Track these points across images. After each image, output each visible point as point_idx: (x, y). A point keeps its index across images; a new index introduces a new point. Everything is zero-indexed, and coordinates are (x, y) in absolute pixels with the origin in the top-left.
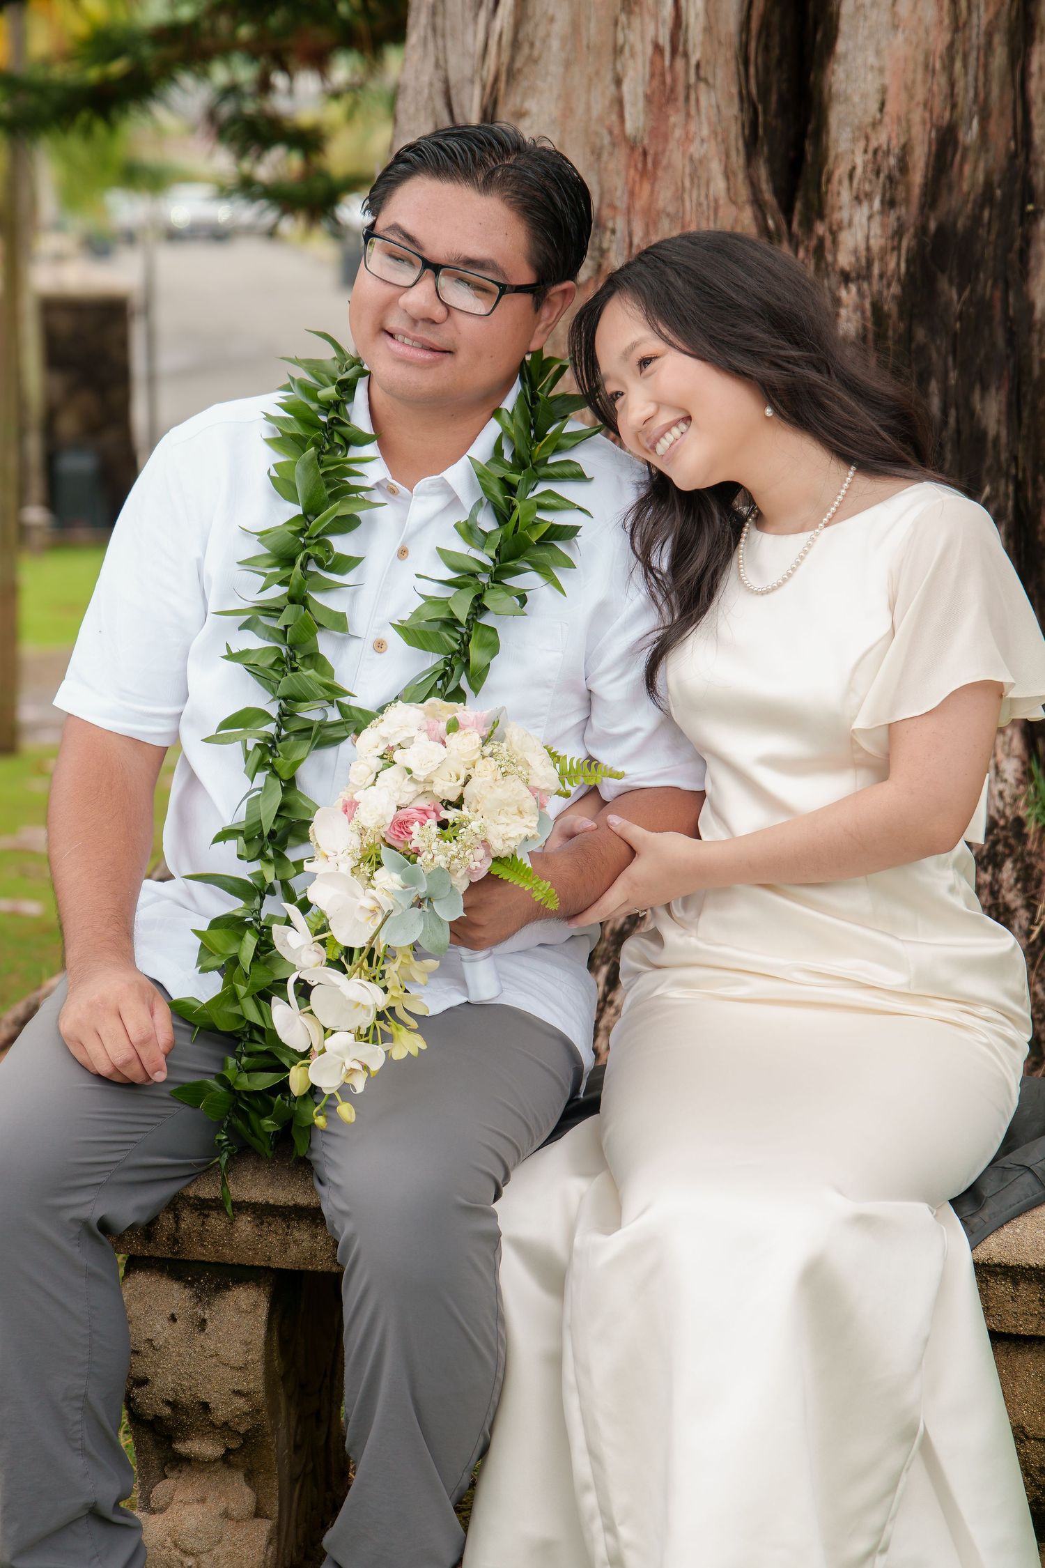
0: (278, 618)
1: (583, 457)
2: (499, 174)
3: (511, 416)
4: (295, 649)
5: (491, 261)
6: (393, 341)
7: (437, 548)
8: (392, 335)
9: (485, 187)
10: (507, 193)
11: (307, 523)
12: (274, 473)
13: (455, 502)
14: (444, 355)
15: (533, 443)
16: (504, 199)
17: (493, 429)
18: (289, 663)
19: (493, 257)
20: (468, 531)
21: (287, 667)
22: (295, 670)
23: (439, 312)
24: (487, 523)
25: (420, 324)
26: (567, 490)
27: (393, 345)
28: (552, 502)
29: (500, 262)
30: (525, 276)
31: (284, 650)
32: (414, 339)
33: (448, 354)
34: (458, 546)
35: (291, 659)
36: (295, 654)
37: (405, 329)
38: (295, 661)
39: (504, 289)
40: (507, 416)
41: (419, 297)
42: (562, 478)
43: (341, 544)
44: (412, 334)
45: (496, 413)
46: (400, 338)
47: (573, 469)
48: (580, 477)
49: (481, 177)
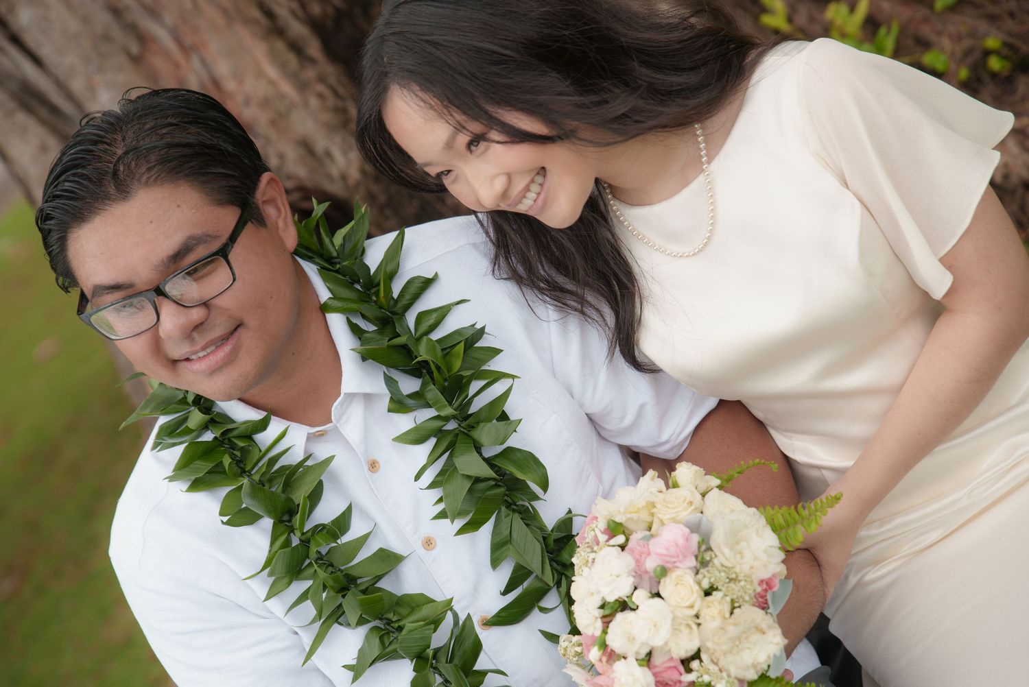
0: (344, 612)
1: (413, 266)
2: (121, 168)
3: (335, 297)
4: (382, 616)
5: (190, 238)
6: (192, 363)
7: (393, 440)
8: (188, 360)
9: (123, 192)
10: (145, 177)
11: (287, 523)
12: (225, 519)
13: (368, 397)
14: (237, 334)
15: (369, 295)
16: (147, 184)
17: (337, 323)
18: (391, 629)
19: (188, 234)
20: (399, 404)
21: (393, 632)
22: (400, 629)
23: (197, 314)
24: (409, 385)
25: (195, 335)
26: (430, 301)
27: (196, 366)
28: (431, 320)
29: (197, 231)
30: (228, 217)
31: (377, 623)
32: (203, 349)
33: (238, 329)
34: (405, 422)
35: (389, 624)
36: (387, 619)
37: (188, 350)
38: (393, 622)
39: (223, 253)
40: (333, 301)
41: (171, 320)
42: (416, 297)
43: (326, 512)
44: (198, 347)
45: (324, 309)
46: (194, 357)
47: (417, 284)
48: (427, 284)
49: (112, 189)
